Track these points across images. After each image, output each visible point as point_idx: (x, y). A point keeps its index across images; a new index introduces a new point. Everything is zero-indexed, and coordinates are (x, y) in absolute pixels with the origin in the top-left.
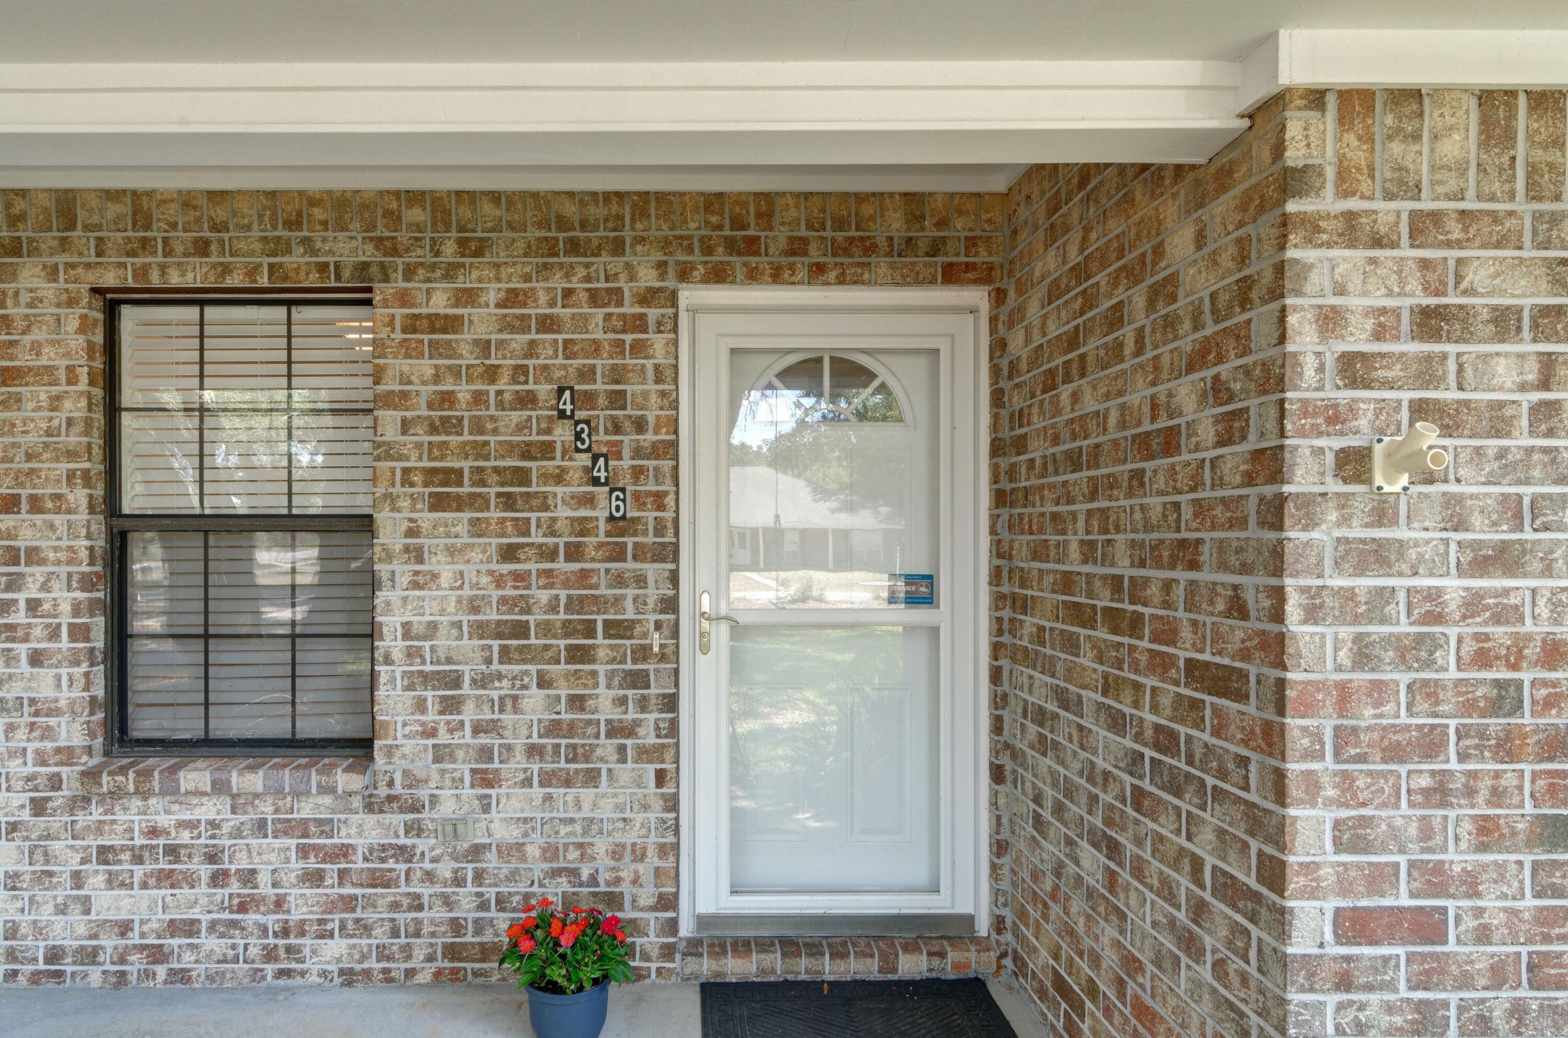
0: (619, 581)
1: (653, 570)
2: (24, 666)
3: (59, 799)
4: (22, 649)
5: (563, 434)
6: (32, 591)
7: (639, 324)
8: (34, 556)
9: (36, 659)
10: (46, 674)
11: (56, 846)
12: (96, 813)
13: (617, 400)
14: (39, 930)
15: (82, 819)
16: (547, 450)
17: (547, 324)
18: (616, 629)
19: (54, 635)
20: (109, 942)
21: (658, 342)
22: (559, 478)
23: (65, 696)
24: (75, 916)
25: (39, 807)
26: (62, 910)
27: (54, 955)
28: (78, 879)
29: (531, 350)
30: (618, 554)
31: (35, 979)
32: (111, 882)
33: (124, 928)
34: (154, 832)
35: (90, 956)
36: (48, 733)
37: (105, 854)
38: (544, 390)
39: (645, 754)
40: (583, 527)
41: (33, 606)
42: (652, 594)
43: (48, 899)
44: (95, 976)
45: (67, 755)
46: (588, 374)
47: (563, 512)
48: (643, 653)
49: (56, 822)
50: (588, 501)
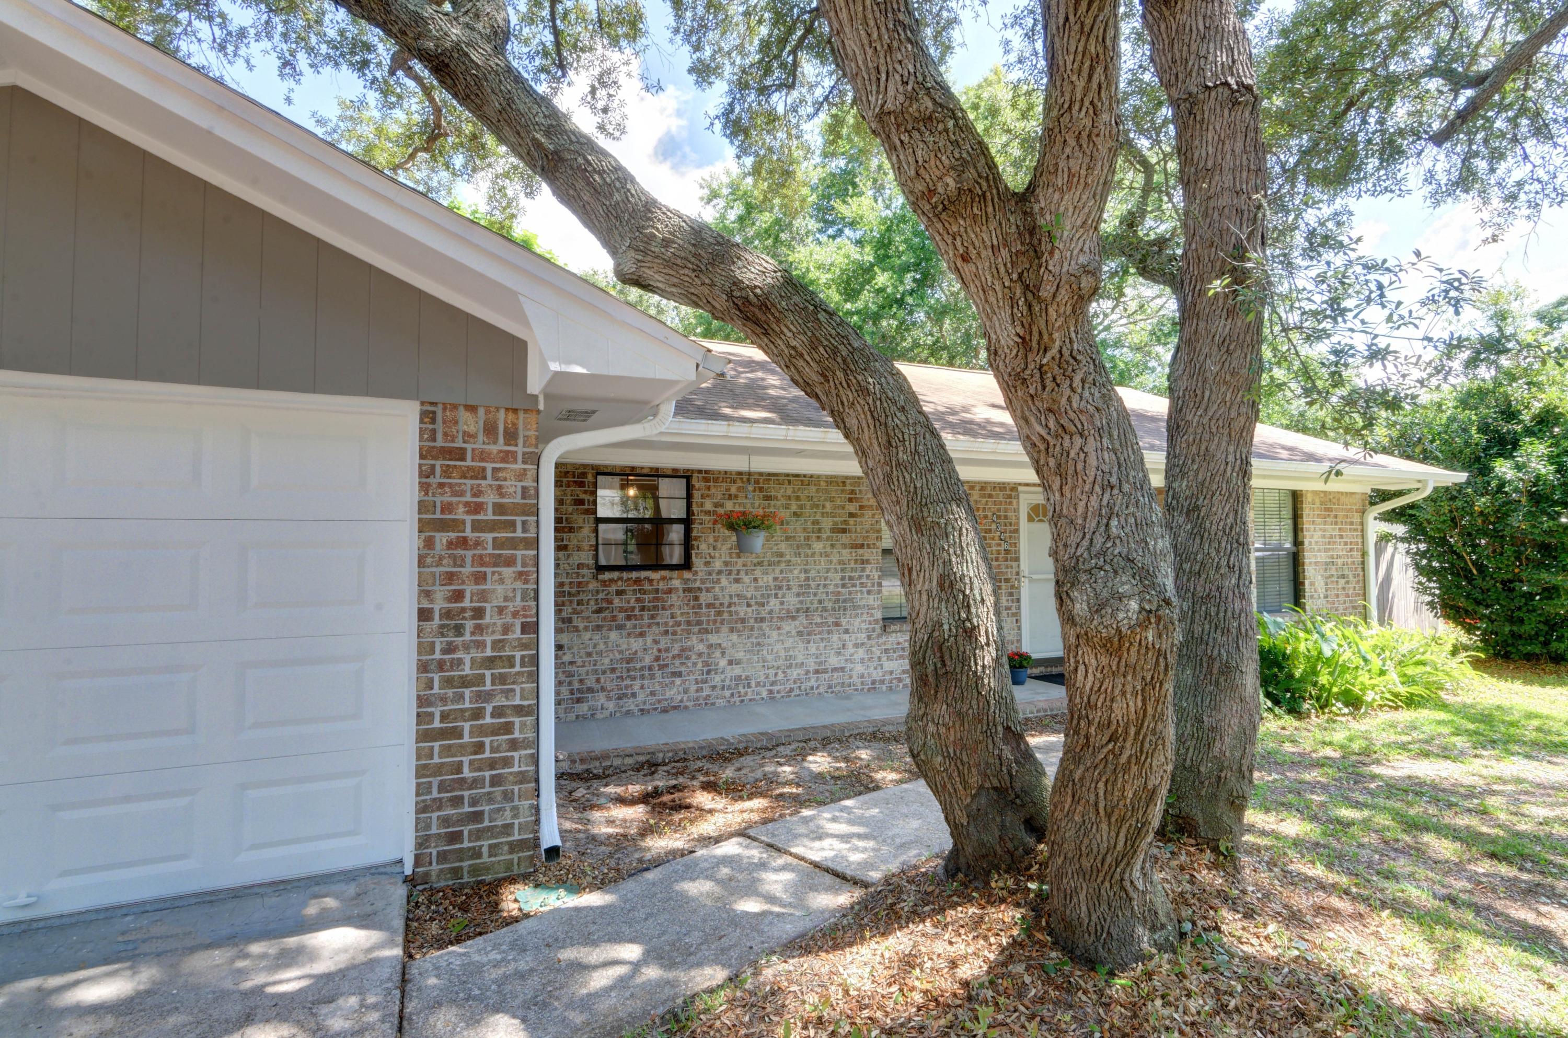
0: (1007, 567)
1: (1014, 564)
2: (865, 595)
3: (874, 635)
4: (865, 590)
5: (994, 526)
6: (868, 572)
7: (1010, 497)
8: (868, 562)
9: (869, 592)
10: (871, 597)
11: (874, 649)
12: (884, 639)
13: (1006, 518)
14: (869, 675)
15: (881, 641)
16: (990, 531)
17: (990, 496)
18: (1007, 580)
19: (873, 585)
20: (888, 677)
21: (1014, 501)
22: (993, 539)
23: (876, 604)
24: (879, 670)
25: (869, 638)
26: (875, 668)
27: (874, 682)
28: (879, 659)
29: (987, 503)
30: (1006, 560)
31: (869, 690)
32: (889, 659)
33: (891, 673)
34: (898, 643)
35: (882, 682)
36: (872, 615)
37: (886, 651)
38: (989, 514)
39: (1014, 615)
40: (999, 552)
41: (868, 576)
42: (1014, 571)
43: (872, 665)
44: (884, 688)
45: (876, 621)
46: (999, 510)
47: (994, 548)
48: (1012, 587)
49: (873, 642)
50: (999, 545)
